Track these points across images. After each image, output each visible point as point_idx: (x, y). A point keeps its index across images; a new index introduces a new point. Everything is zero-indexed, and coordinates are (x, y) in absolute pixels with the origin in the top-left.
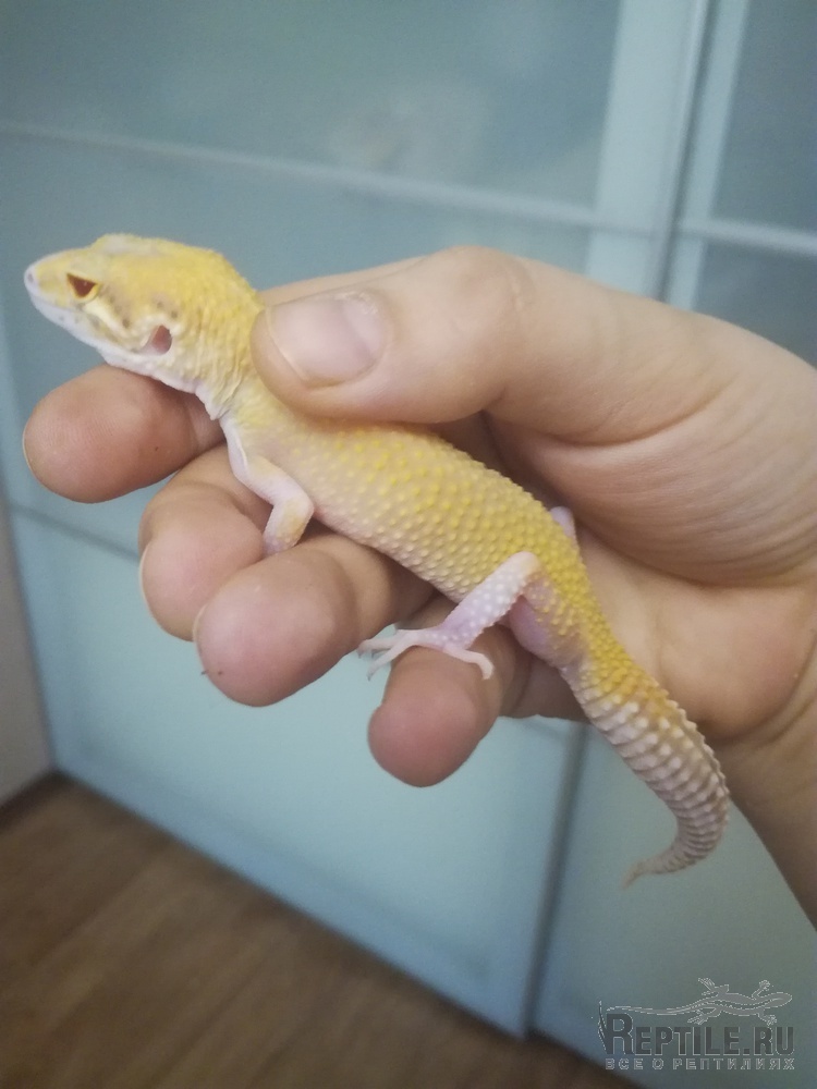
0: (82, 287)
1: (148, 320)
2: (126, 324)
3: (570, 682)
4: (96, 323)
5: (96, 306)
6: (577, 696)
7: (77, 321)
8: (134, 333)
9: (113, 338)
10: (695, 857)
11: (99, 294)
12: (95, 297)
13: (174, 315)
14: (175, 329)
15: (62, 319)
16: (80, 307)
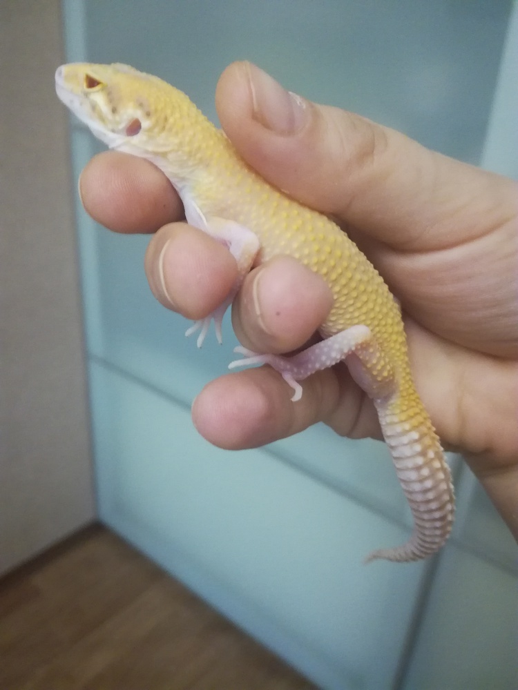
0: (92, 83)
1: (130, 112)
2: (114, 111)
3: (378, 410)
4: (94, 107)
5: (98, 97)
6: (380, 419)
7: (81, 104)
8: (117, 118)
9: (102, 119)
10: (418, 556)
11: (103, 90)
12: (98, 91)
13: (148, 114)
14: (145, 124)
15: (72, 101)
16: (86, 95)
